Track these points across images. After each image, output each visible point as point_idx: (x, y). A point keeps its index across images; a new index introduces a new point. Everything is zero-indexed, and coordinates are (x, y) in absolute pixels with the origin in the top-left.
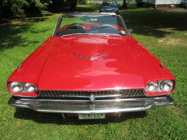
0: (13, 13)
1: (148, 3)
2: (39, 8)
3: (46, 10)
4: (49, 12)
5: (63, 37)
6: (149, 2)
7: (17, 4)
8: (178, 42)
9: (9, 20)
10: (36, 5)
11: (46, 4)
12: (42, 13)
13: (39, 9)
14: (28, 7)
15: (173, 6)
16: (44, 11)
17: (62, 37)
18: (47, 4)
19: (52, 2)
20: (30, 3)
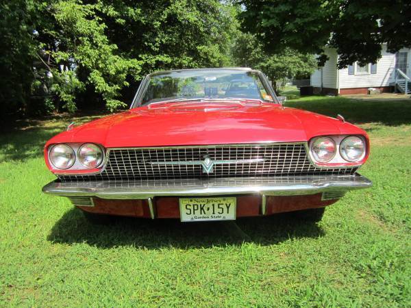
0: (49, 109)
1: (323, 88)
2: (103, 95)
3: (115, 98)
4: (122, 103)
5: (152, 106)
6: (325, 86)
7: (60, 85)
8: (388, 141)
9: (40, 121)
10: (96, 88)
11: (117, 87)
12: (108, 104)
13: (102, 98)
14: (81, 91)
15: (374, 89)
16: (113, 101)
17: (149, 106)
18: (119, 88)
19: (128, 84)
20: (85, 83)
